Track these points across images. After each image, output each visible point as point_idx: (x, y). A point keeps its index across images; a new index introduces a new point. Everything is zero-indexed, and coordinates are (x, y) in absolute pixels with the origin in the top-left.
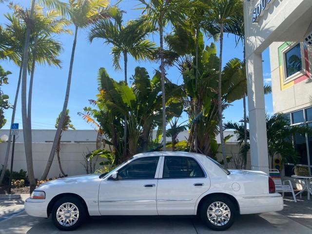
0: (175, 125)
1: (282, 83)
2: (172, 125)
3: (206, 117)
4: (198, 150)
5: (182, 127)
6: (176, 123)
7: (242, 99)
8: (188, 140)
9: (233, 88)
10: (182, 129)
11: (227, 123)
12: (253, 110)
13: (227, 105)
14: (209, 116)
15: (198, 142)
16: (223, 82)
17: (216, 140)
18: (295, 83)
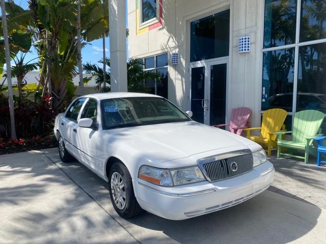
0: (21, 63)
1: (138, 28)
2: (17, 63)
3: (61, 55)
4: (52, 93)
5: (30, 65)
6: (22, 60)
7: (102, 39)
8: (40, 81)
9: (93, 25)
10: (31, 67)
11: (85, 64)
12: (115, 52)
13: (85, 44)
14: (65, 54)
15: (52, 84)
16: (83, 16)
17: (73, 82)
18: (149, 30)
